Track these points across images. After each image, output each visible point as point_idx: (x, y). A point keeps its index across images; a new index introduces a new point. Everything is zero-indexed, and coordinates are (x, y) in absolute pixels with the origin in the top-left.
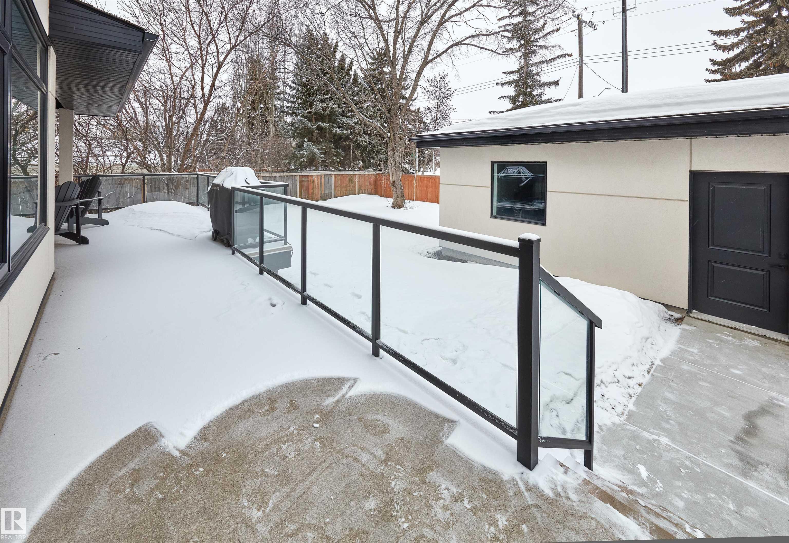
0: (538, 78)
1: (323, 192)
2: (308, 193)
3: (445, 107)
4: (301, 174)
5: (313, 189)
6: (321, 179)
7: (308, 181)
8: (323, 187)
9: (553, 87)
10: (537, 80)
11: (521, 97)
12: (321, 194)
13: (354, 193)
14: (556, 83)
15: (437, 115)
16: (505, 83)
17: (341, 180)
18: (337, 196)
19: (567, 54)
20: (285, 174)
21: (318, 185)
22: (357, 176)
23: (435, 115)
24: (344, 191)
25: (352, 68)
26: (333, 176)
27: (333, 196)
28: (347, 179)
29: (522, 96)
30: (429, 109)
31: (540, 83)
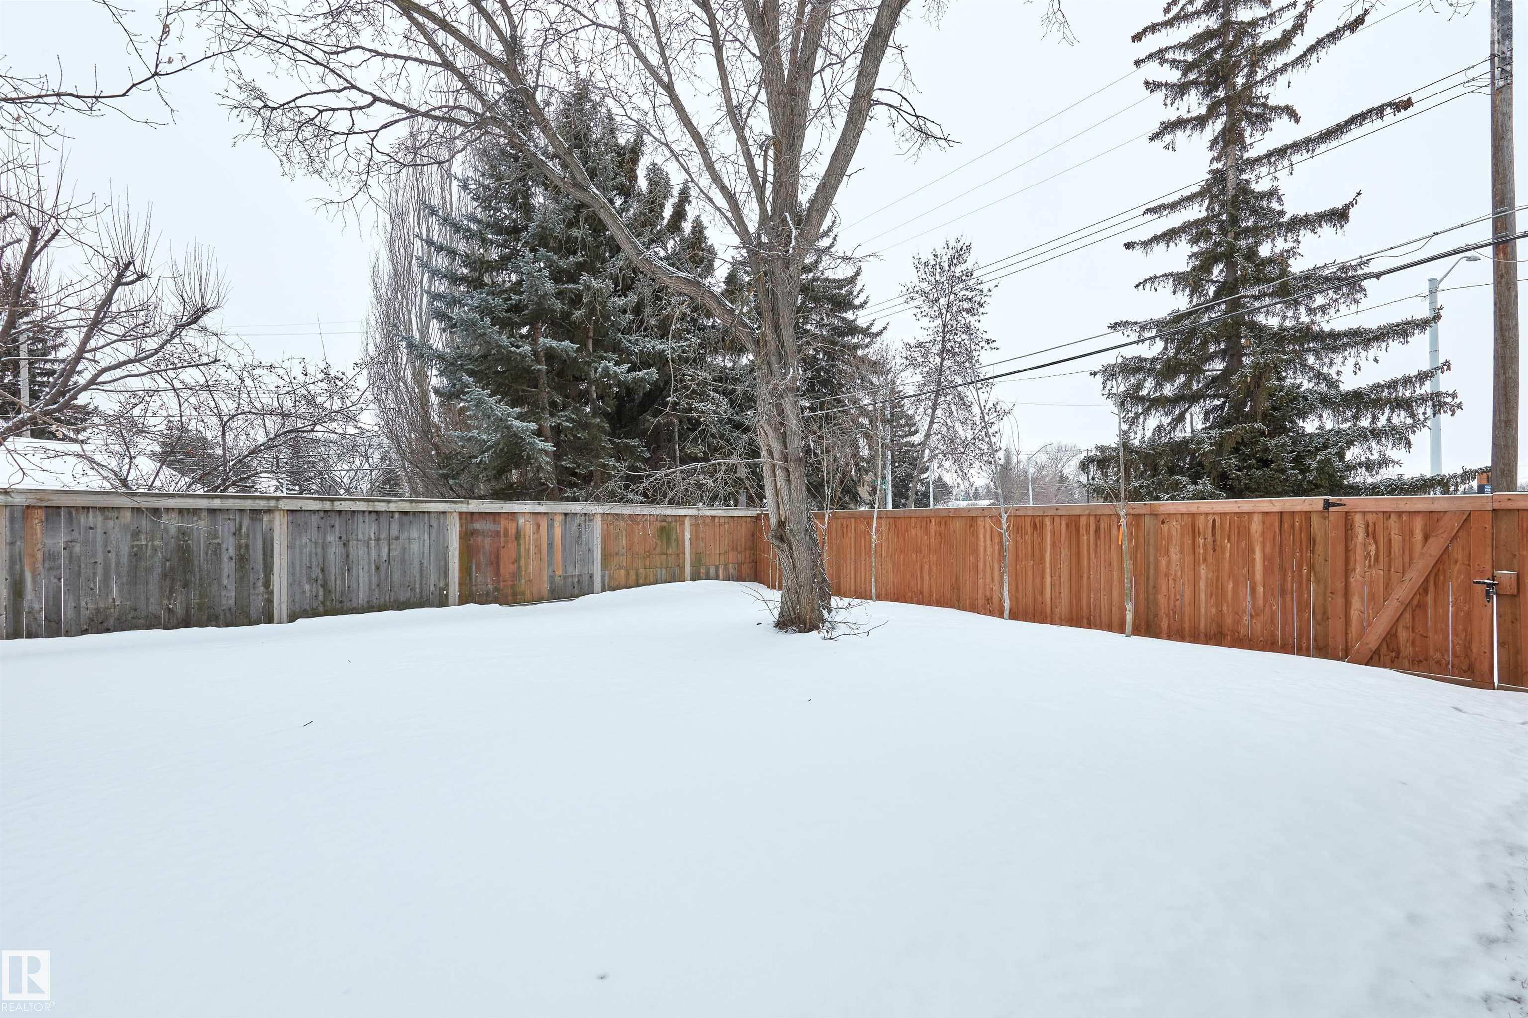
0: (1275, 205)
1: (559, 572)
2: (497, 574)
3: (964, 336)
4: (463, 508)
5: (517, 560)
6: (550, 526)
7: (498, 534)
8: (558, 556)
9: (1326, 230)
10: (1272, 210)
11: (1216, 270)
12: (551, 578)
13: (676, 577)
14: (1339, 216)
15: (943, 359)
16: (1156, 239)
17: (630, 534)
18: (613, 584)
19: (1390, 105)
20: (393, 507)
21: (538, 547)
22: (687, 522)
23: (938, 360)
24: (641, 571)
25: (688, 208)
26: (599, 518)
27: (598, 584)
28: (651, 531)
29: (1221, 266)
30: (920, 345)
31: (1282, 220)
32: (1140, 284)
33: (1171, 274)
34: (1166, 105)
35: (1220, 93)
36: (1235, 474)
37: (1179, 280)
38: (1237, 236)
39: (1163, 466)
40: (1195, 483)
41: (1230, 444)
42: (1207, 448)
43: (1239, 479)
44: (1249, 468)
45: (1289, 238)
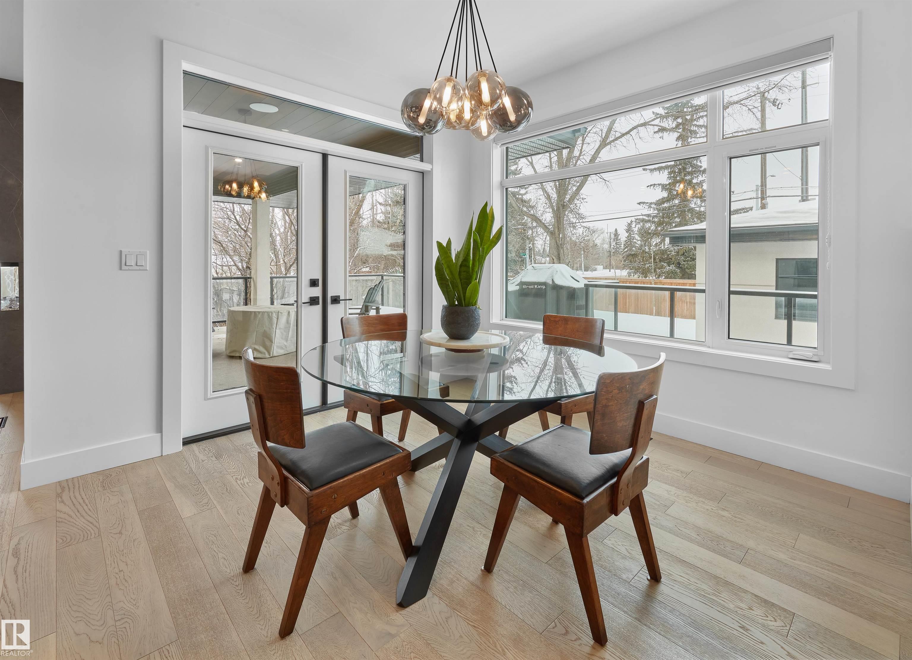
16: (655, 169)
31: (701, 169)
32: (649, 186)
33: (661, 184)
34: (660, 122)
35: (680, 120)
36: (682, 263)
37: (664, 187)
38: (685, 175)
39: (658, 259)
40: (670, 266)
41: (681, 252)
42: (673, 253)
43: (684, 265)
44: (688, 261)
45: (703, 176)
